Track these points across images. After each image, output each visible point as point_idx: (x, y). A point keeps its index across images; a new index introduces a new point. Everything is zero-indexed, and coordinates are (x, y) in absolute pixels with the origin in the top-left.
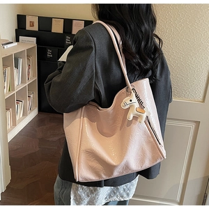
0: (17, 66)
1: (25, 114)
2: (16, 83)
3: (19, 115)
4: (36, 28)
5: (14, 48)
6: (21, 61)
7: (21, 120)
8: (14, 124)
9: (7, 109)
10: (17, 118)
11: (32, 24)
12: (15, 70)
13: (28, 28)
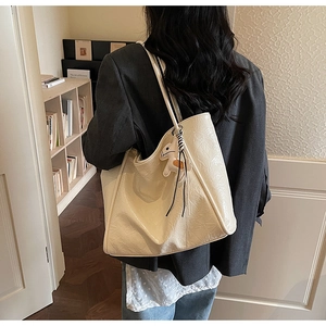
0: (65, 112)
1: (79, 175)
2: (66, 134)
3: (72, 176)
4: (89, 57)
5: (60, 86)
6: (70, 104)
7: (74, 183)
8: (66, 190)
9: (55, 171)
10: (70, 181)
11: (84, 52)
12: (64, 117)
13: (78, 57)
